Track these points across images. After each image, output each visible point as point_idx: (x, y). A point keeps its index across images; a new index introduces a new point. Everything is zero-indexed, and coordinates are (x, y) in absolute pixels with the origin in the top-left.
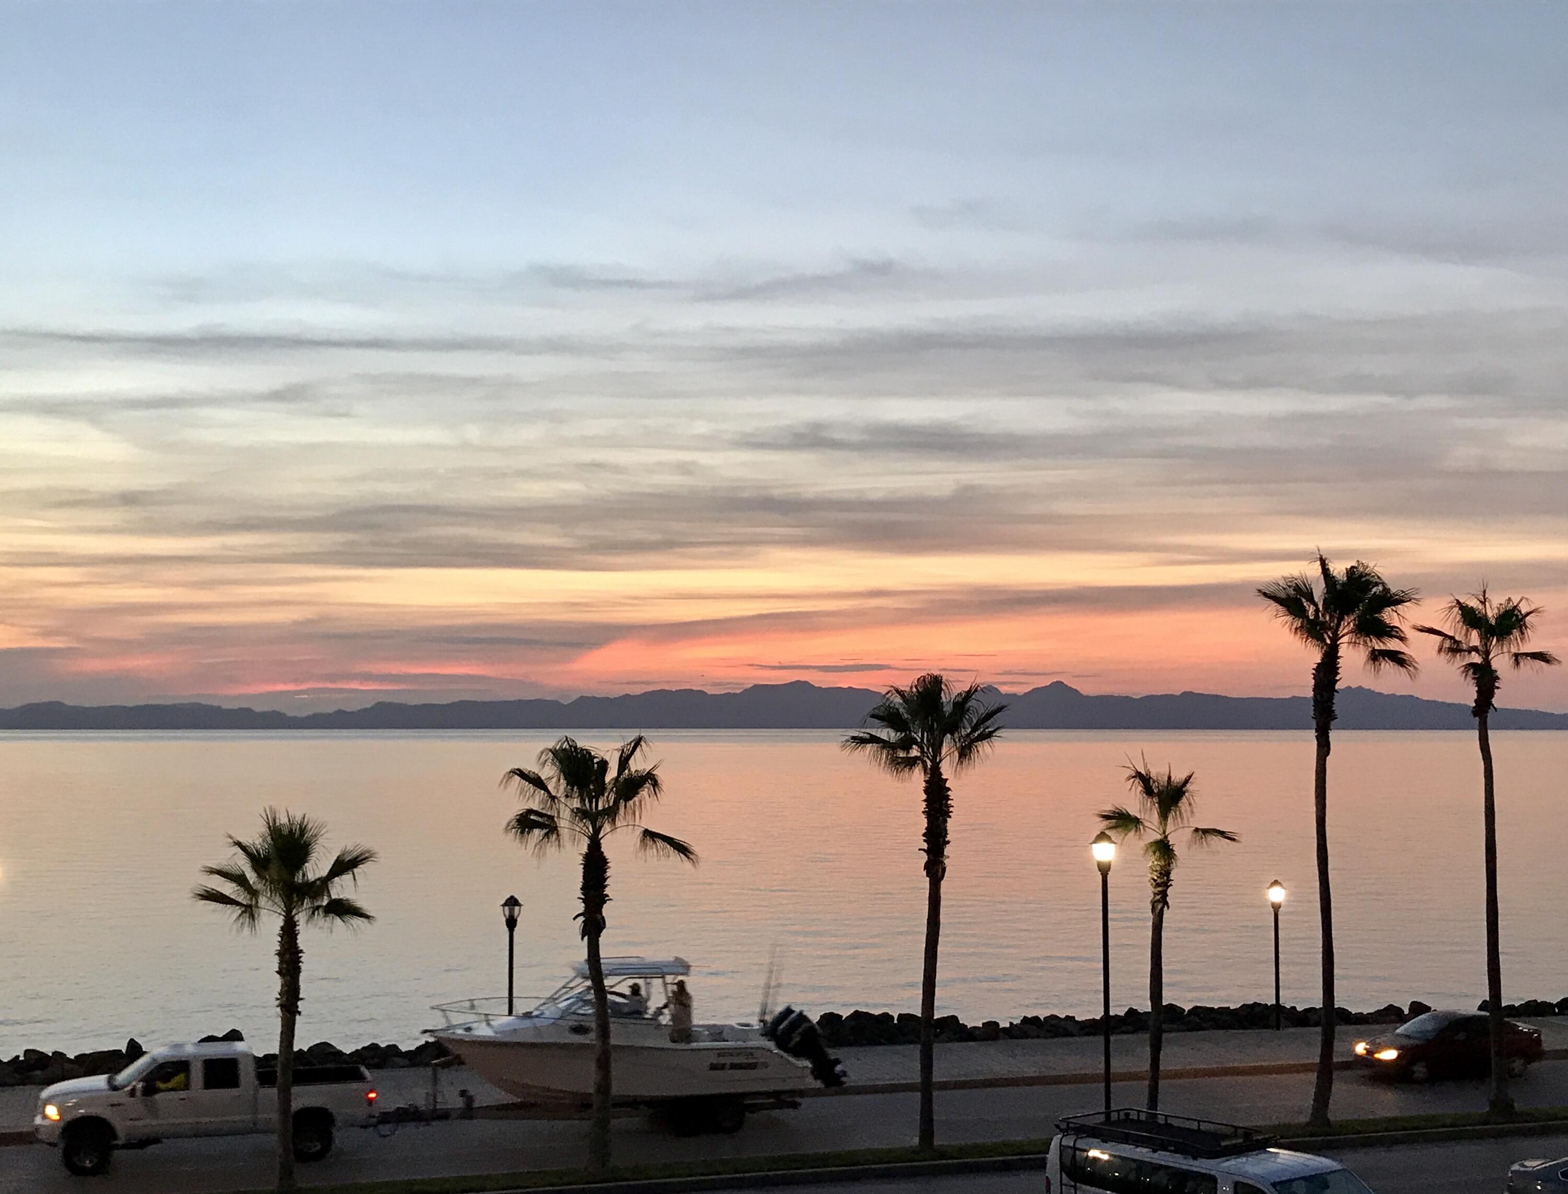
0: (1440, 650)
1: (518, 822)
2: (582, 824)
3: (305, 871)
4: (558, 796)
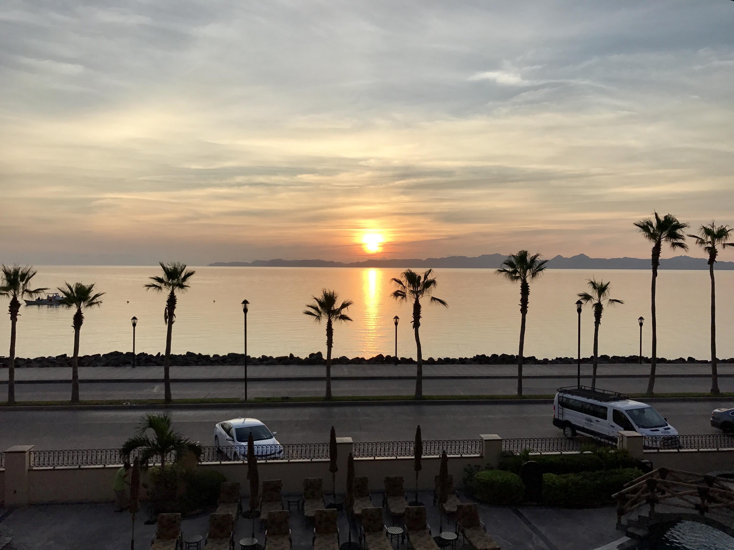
0: (697, 243)
1: (394, 294)
2: (413, 295)
3: (334, 307)
4: (406, 286)
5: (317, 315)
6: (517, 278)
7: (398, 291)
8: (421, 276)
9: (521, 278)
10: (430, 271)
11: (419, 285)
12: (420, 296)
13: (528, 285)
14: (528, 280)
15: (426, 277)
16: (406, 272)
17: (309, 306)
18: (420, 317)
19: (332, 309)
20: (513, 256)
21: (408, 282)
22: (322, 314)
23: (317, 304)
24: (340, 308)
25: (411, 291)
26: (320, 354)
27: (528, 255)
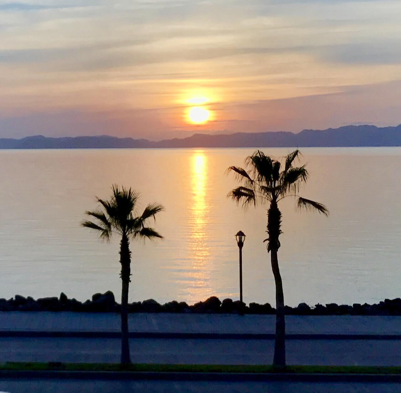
1: (234, 193)
2: (266, 194)
3: (131, 215)
4: (254, 180)
5: (105, 229)
7: (241, 188)
8: (280, 162)
10: (296, 153)
11: (276, 177)
12: (280, 196)
15: (288, 164)
16: (254, 156)
17: (90, 213)
18: (280, 232)
19: (129, 218)
21: (257, 173)
22: (112, 226)
24: (141, 217)
25: (263, 187)
26: (110, 295)
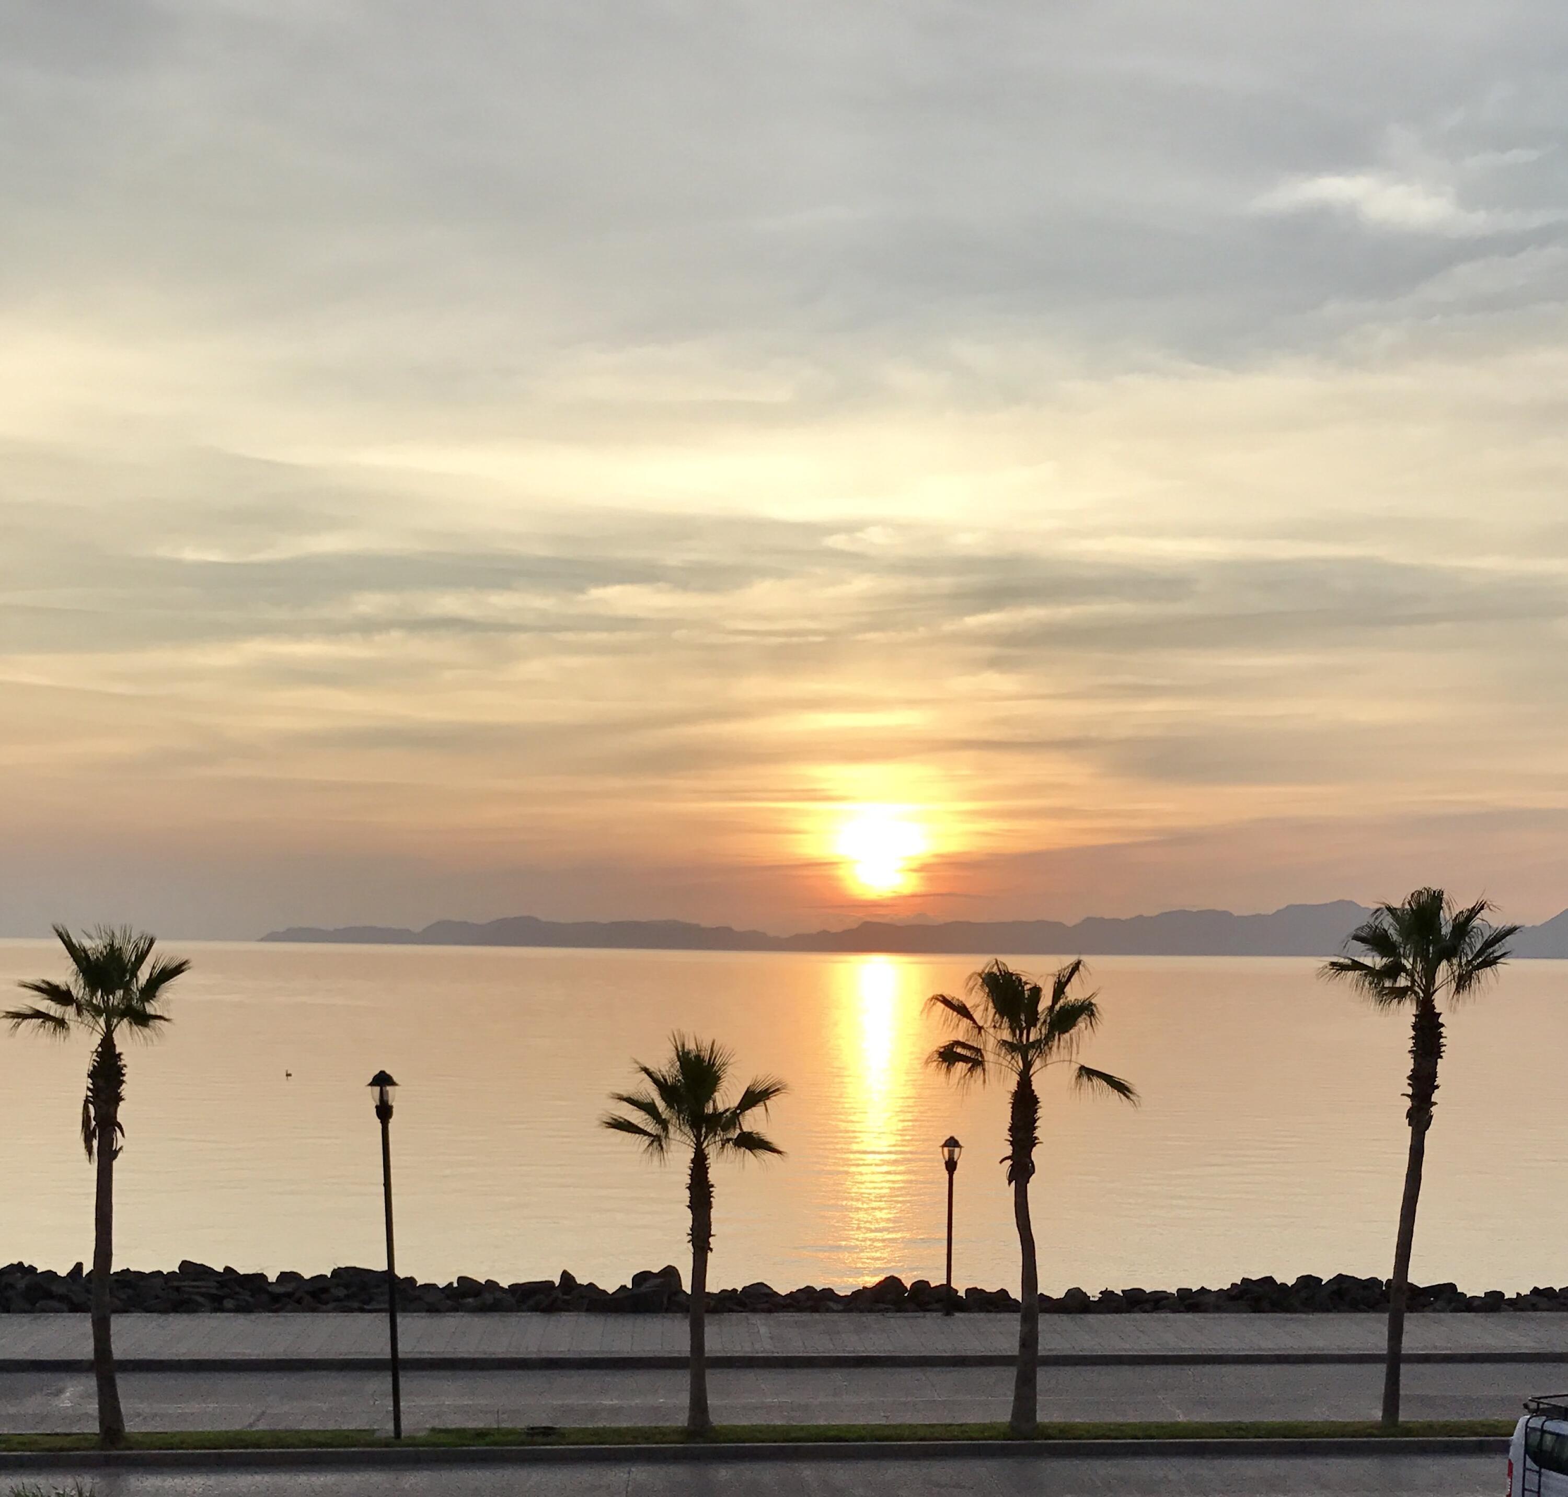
1: (941, 1054)
2: (1009, 1058)
3: (714, 1102)
4: (985, 1026)
5: (654, 1132)
6: (1400, 994)
7: (957, 1043)
8: (1041, 986)
9: (1416, 993)
10: (1076, 967)
11: (1033, 1020)
12: (1037, 1064)
13: (1440, 1020)
14: (1441, 1001)
15: (1059, 989)
16: (986, 971)
17: (621, 1098)
18: (1036, 1141)
19: (709, 1109)
20: (1389, 909)
21: (992, 1011)
22: (671, 1129)
23: (652, 1094)
24: (737, 1108)
25: (1005, 1042)
26: (670, 1273)
27: (1444, 905)
